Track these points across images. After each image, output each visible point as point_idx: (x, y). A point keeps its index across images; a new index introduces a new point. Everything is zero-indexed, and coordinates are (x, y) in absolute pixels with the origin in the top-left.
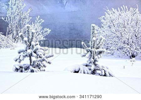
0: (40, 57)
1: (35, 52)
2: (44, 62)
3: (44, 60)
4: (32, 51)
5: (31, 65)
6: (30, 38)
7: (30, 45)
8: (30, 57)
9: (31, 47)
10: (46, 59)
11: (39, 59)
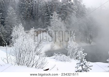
0: (87, 66)
1: (84, 64)
2: (88, 69)
3: (88, 68)
4: (83, 64)
5: (82, 70)
6: (82, 57)
7: (82, 61)
8: (82, 66)
9: (82, 62)
10: (89, 67)
11: (86, 67)
